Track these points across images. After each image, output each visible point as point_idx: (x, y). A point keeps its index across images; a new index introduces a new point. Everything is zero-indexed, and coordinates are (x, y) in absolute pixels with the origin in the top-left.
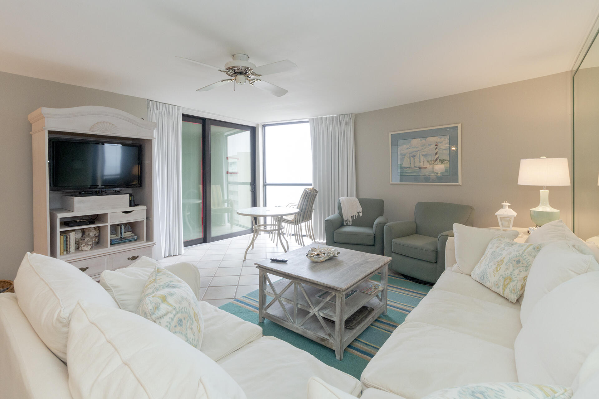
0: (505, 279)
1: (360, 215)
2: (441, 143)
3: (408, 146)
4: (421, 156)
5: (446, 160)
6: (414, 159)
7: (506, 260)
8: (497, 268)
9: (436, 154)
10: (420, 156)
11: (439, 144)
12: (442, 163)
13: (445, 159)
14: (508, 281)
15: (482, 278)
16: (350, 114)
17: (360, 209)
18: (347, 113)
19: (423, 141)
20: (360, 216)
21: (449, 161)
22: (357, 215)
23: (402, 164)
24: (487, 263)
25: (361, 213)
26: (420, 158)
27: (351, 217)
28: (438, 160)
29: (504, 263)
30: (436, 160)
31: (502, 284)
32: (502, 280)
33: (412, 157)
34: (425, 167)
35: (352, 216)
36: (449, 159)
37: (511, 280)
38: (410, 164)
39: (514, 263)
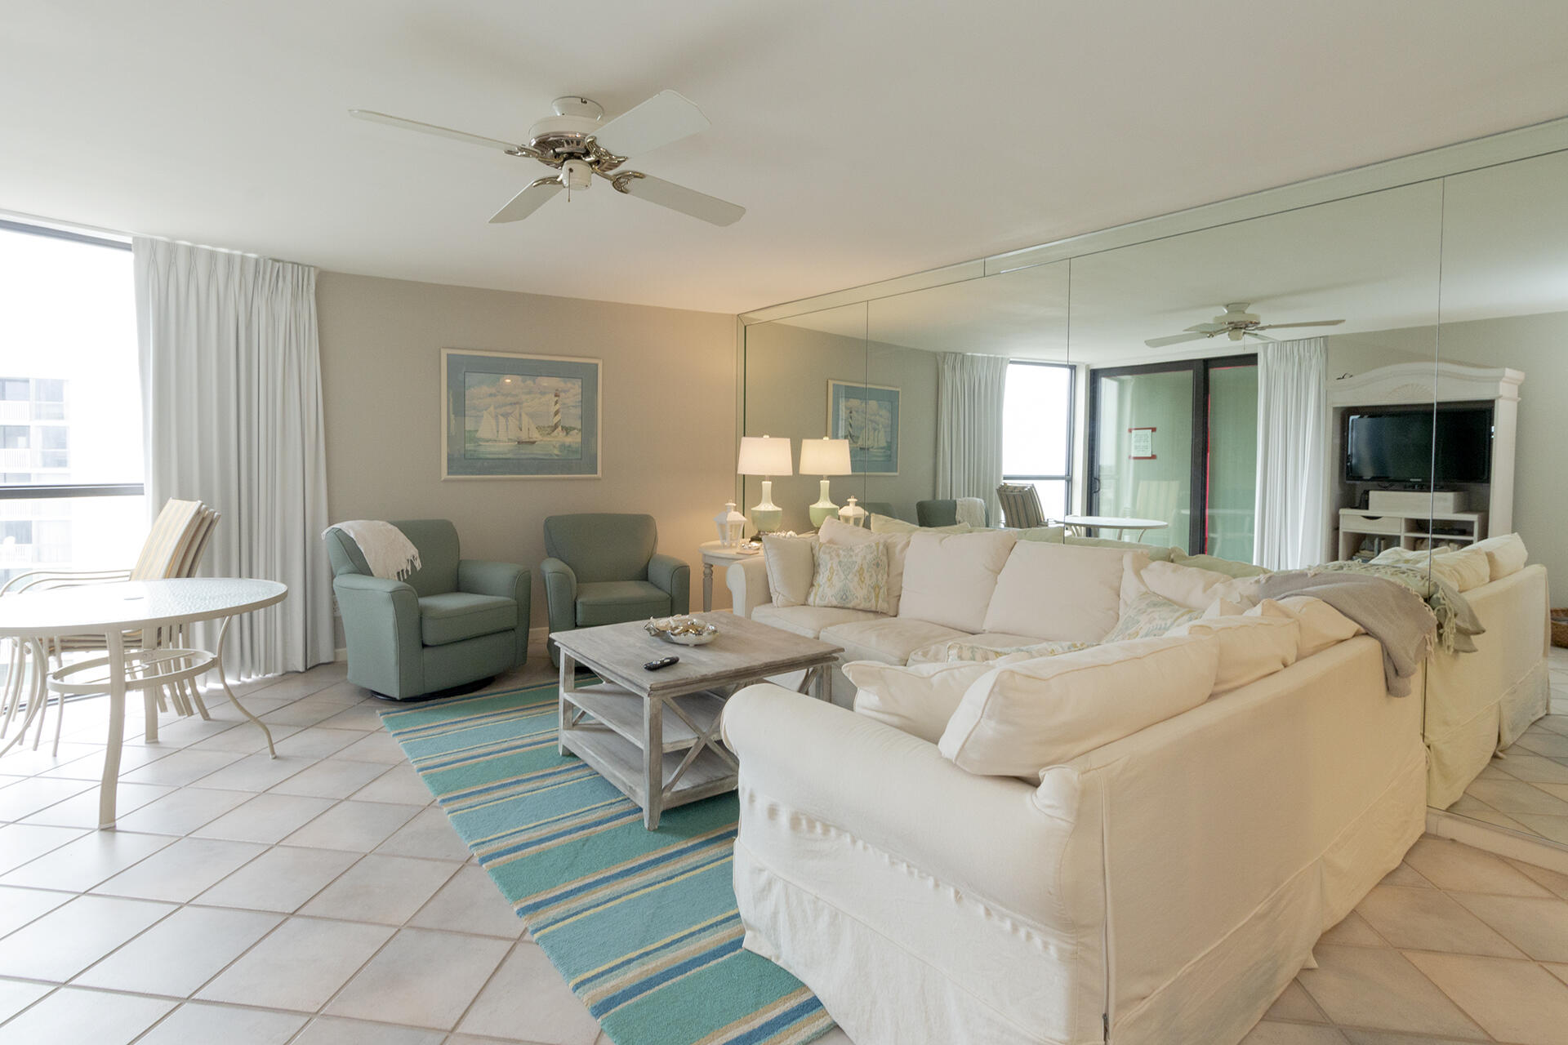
0: (874, 588)
1: (417, 565)
2: (565, 391)
3: (493, 391)
4: (523, 415)
5: (574, 429)
6: (507, 421)
7: (865, 567)
8: (861, 579)
9: (556, 413)
10: (520, 415)
11: (562, 395)
12: (567, 433)
13: (573, 426)
14: (877, 589)
15: (844, 597)
16: (309, 266)
17: (412, 551)
18: (298, 262)
19: (529, 382)
20: (418, 569)
21: (581, 430)
22: (409, 569)
23: (477, 431)
24: (843, 577)
25: (419, 560)
26: (520, 420)
27: (396, 575)
28: (560, 428)
29: (865, 571)
30: (556, 427)
31: (873, 595)
32: (872, 591)
33: (502, 415)
34: (531, 440)
35: (398, 573)
36: (580, 427)
37: (880, 588)
38: (498, 431)
39: (875, 567)
